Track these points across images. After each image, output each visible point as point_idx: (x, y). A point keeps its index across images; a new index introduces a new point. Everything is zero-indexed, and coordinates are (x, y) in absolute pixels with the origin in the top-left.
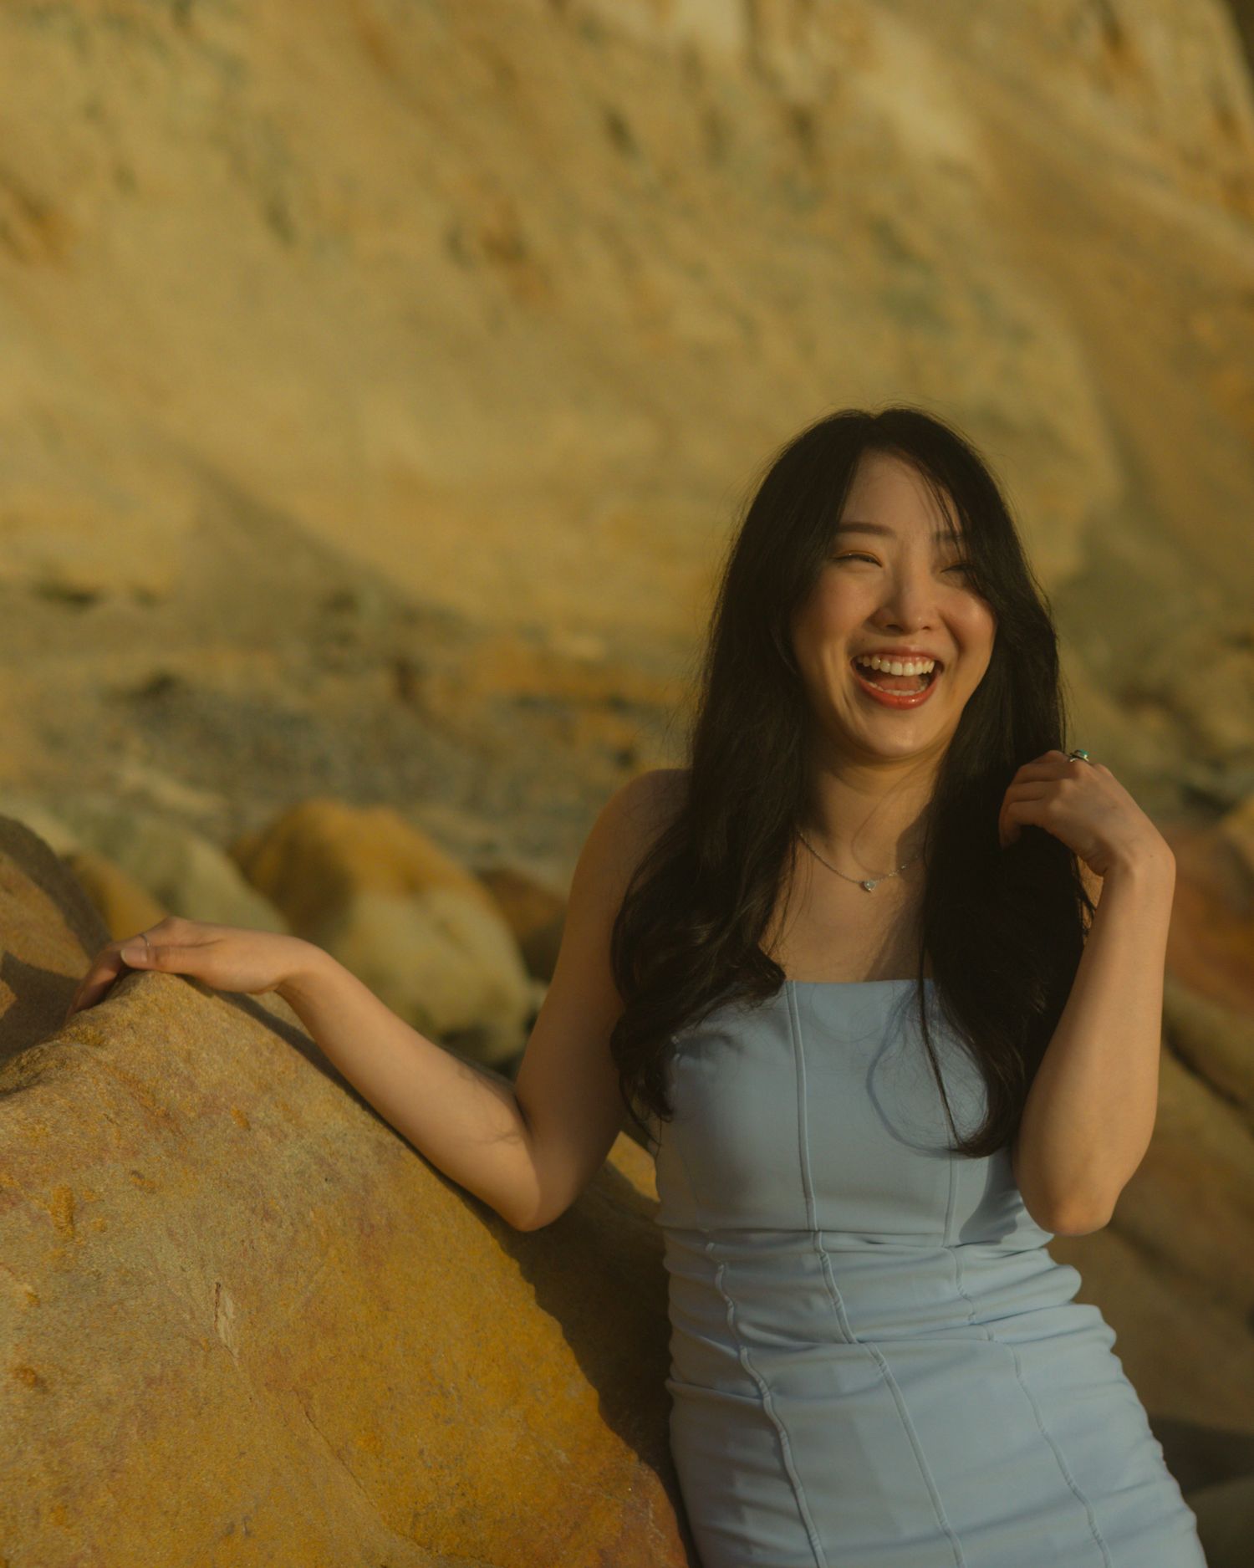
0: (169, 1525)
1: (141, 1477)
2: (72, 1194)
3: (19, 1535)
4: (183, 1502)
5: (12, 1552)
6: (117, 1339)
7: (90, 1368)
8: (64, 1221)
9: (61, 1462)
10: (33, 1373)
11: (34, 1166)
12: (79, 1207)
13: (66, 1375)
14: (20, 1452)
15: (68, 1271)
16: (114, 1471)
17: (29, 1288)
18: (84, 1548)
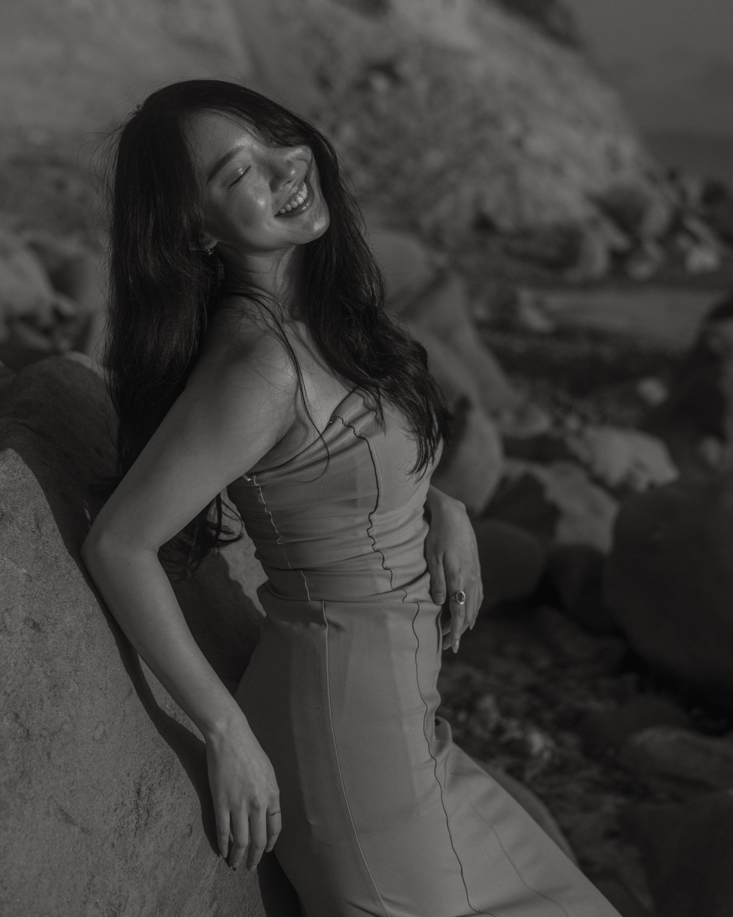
0: (103, 695)
1: (89, 671)
2: (36, 512)
3: (33, 714)
4: (109, 681)
5: (30, 725)
6: (70, 595)
7: (60, 614)
8: (34, 527)
9: (51, 671)
10: (33, 620)
11: (17, 497)
12: (41, 519)
13: (49, 620)
14: (31, 668)
15: (41, 558)
16: (77, 671)
17: (25, 571)
18: (65, 717)
